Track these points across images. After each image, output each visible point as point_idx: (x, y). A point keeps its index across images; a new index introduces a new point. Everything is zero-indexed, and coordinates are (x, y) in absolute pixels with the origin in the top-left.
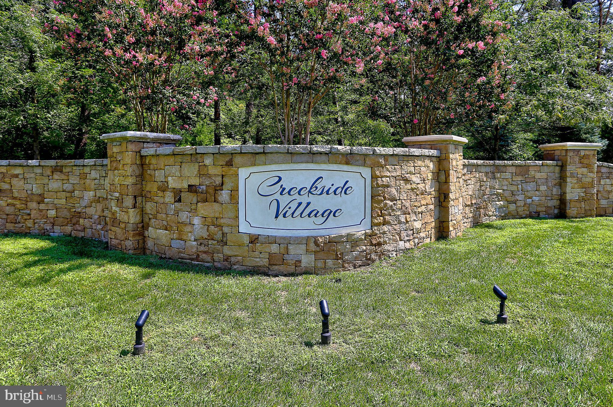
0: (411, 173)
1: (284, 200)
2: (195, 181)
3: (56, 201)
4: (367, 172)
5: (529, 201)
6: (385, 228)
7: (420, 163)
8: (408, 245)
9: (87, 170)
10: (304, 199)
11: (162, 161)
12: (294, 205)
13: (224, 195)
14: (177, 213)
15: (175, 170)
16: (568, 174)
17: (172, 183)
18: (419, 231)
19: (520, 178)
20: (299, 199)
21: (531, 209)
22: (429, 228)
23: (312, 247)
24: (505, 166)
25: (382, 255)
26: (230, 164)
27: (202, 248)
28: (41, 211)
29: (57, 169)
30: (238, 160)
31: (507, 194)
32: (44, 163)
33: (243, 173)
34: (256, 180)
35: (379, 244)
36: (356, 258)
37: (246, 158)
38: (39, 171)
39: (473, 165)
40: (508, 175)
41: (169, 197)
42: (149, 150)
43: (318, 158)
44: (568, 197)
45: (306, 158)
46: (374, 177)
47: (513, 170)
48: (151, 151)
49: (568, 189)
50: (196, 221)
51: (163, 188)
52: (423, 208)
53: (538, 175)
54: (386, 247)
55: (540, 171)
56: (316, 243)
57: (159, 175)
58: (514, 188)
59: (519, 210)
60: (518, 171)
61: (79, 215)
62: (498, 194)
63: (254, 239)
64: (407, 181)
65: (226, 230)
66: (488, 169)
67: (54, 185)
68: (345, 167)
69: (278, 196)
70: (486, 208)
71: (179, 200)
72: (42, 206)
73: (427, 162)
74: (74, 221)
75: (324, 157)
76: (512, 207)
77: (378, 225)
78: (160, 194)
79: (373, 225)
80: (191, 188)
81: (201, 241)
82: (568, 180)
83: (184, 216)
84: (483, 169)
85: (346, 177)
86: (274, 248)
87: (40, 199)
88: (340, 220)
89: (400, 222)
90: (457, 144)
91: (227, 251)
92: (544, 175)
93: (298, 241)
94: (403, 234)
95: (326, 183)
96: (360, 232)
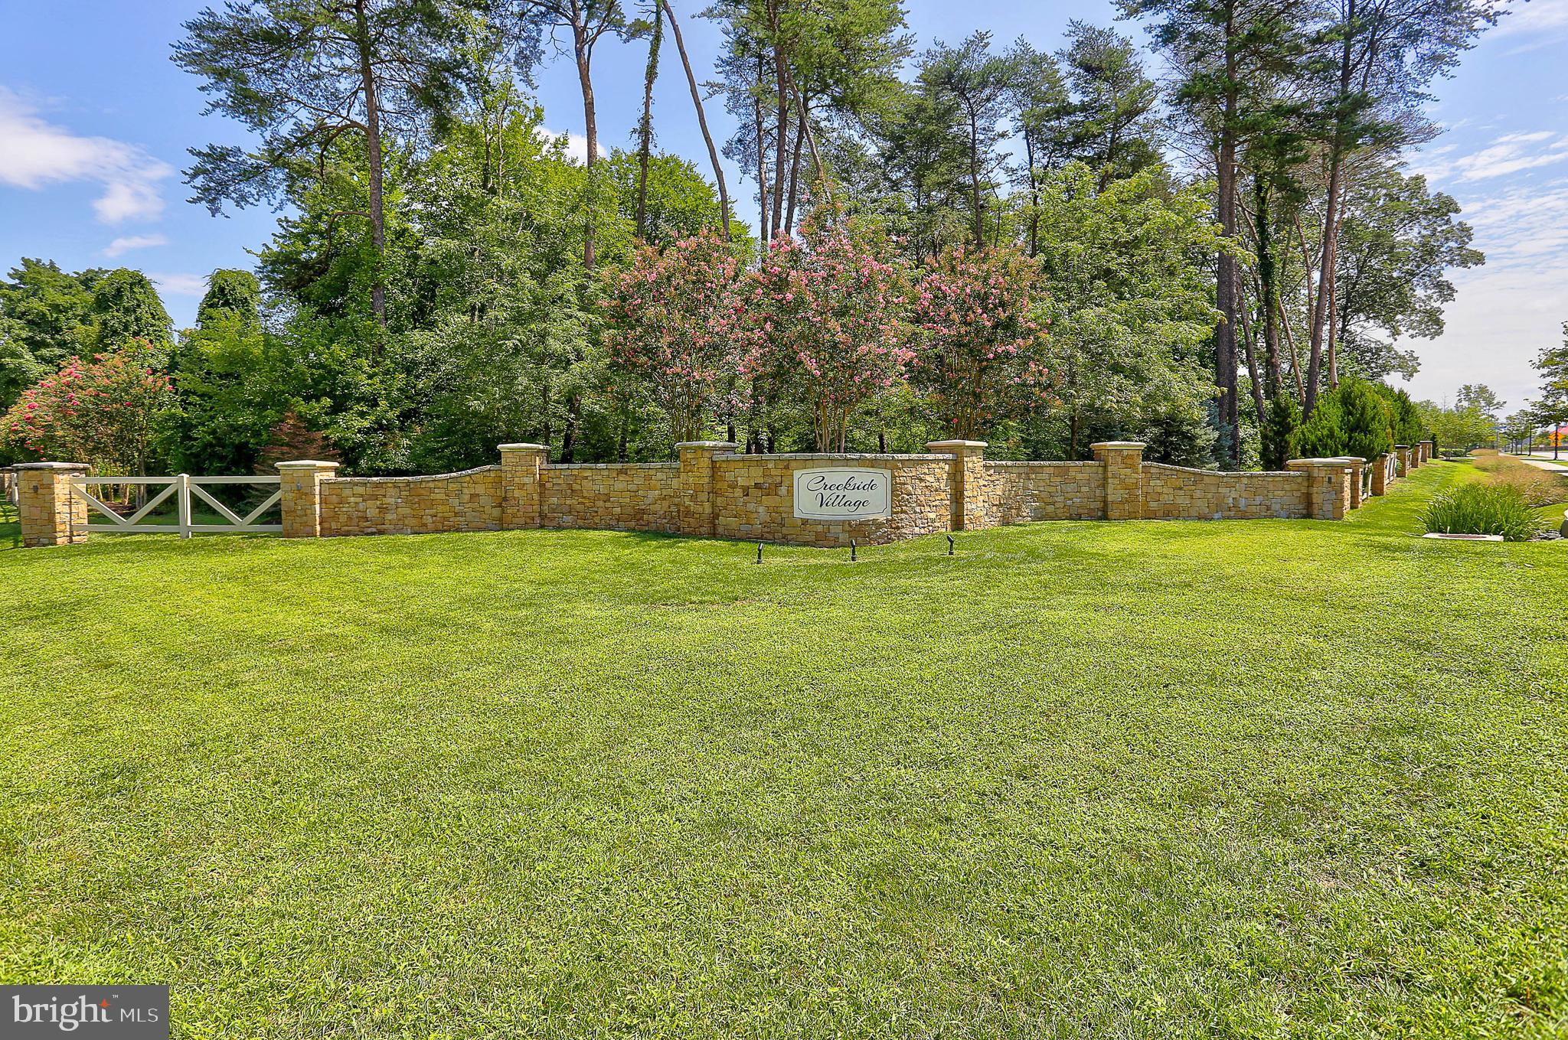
0: (925, 474)
1: (827, 493)
2: (761, 481)
3: (621, 500)
4: (888, 473)
5: (1069, 502)
6: (903, 516)
7: (934, 466)
8: (922, 531)
9: (651, 472)
10: (841, 493)
11: (732, 466)
12: (834, 497)
13: (783, 490)
14: (745, 503)
15: (744, 472)
16: (1110, 475)
17: (741, 482)
18: (933, 521)
19: (1059, 479)
20: (838, 493)
21: (1071, 512)
22: (944, 519)
23: (847, 528)
24: (1042, 467)
25: (900, 536)
26: (787, 467)
27: (766, 530)
28: (607, 508)
29: (621, 472)
30: (793, 464)
31: (1043, 495)
32: (610, 466)
33: (797, 474)
34: (805, 479)
35: (898, 528)
36: (879, 537)
37: (799, 463)
38: (606, 473)
39: (1002, 466)
40: (1045, 476)
41: (738, 492)
42: (719, 457)
43: (849, 463)
44: (1110, 498)
45: (842, 463)
46: (894, 477)
47: (1052, 470)
48: (724, 458)
49: (1110, 491)
50: (761, 509)
51: (733, 486)
52: (937, 503)
53: (1079, 476)
54: (904, 531)
55: (1081, 472)
56: (849, 524)
57: (730, 476)
58: (1053, 489)
59: (1058, 511)
60: (1056, 472)
61: (643, 512)
62: (1032, 495)
63: (805, 522)
64: (921, 480)
65: (783, 515)
66: (1022, 470)
67: (620, 485)
68: (871, 470)
69: (822, 491)
70: (1019, 509)
71: (747, 495)
72: (608, 505)
73: (942, 464)
74: (638, 517)
75: (855, 462)
76: (1050, 509)
77: (897, 513)
78: (730, 490)
79: (893, 513)
80: (757, 486)
81: (764, 524)
82: (1110, 481)
83: (751, 507)
84: (1015, 470)
85: (871, 476)
86: (820, 528)
87: (605, 498)
88: (868, 509)
89: (915, 512)
90: (973, 449)
91: (785, 531)
92: (1086, 476)
93: (837, 523)
94: (919, 522)
95: (857, 481)
96: (882, 518)
